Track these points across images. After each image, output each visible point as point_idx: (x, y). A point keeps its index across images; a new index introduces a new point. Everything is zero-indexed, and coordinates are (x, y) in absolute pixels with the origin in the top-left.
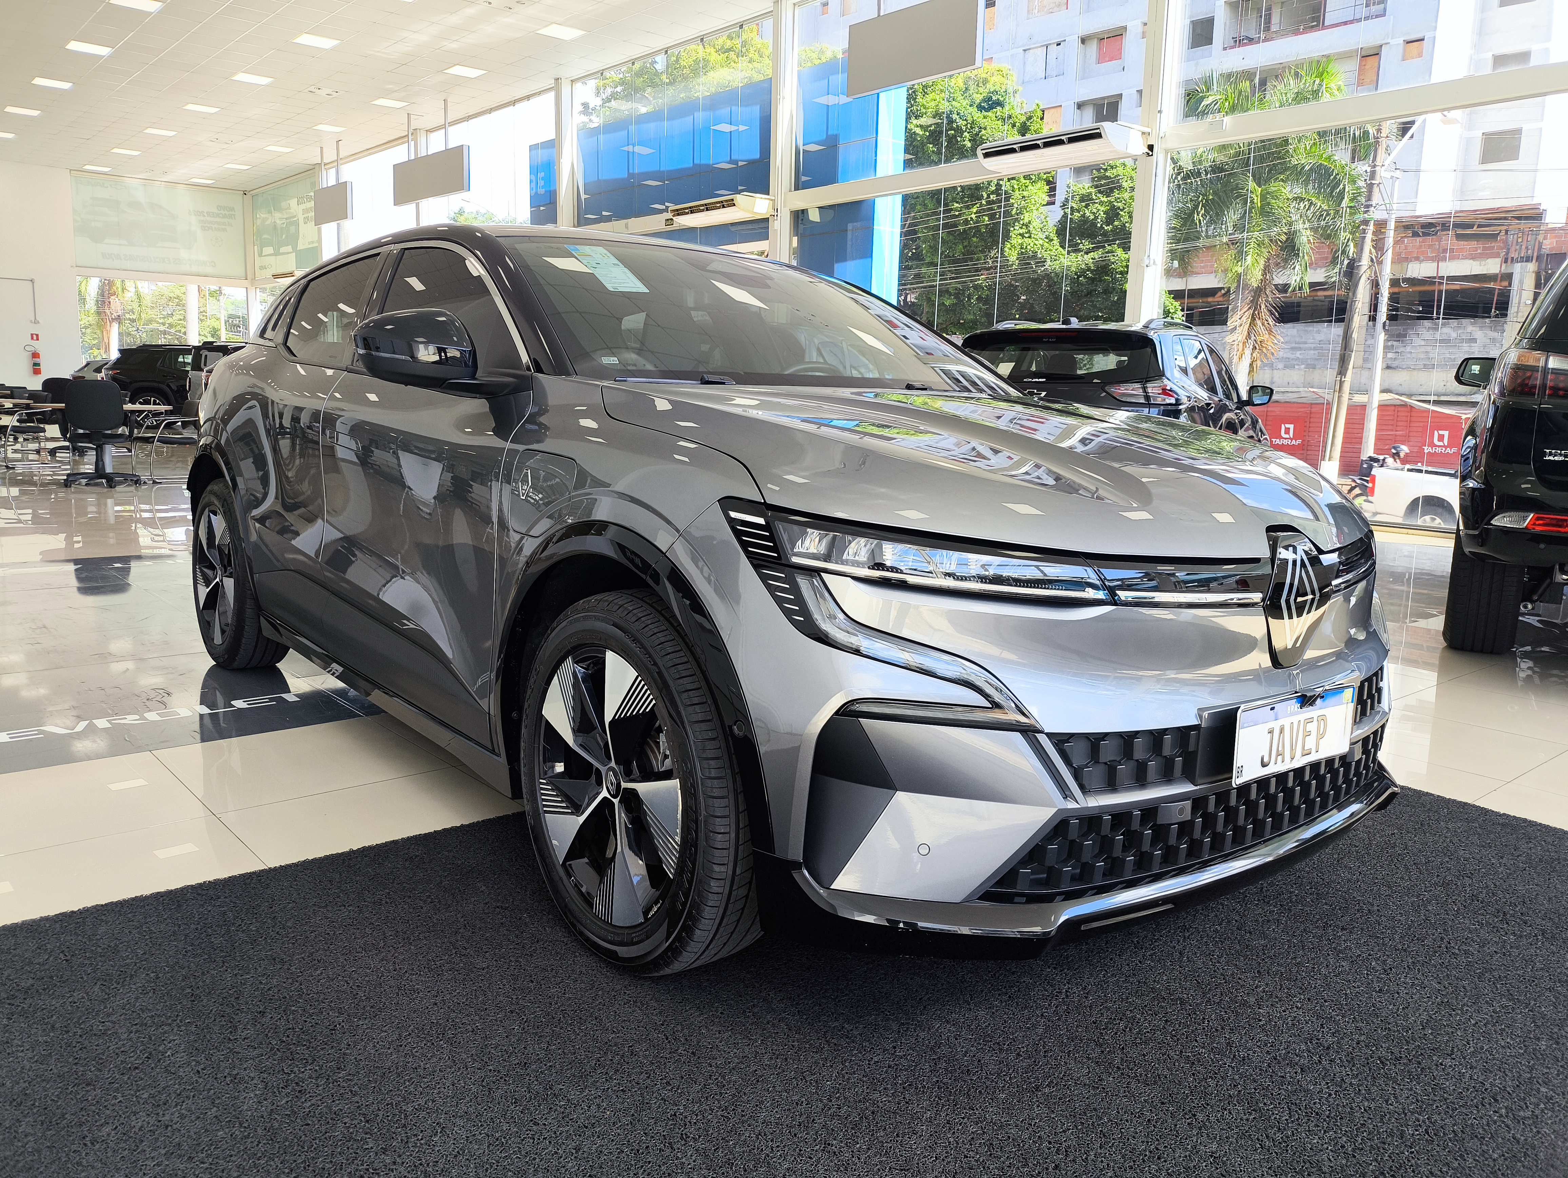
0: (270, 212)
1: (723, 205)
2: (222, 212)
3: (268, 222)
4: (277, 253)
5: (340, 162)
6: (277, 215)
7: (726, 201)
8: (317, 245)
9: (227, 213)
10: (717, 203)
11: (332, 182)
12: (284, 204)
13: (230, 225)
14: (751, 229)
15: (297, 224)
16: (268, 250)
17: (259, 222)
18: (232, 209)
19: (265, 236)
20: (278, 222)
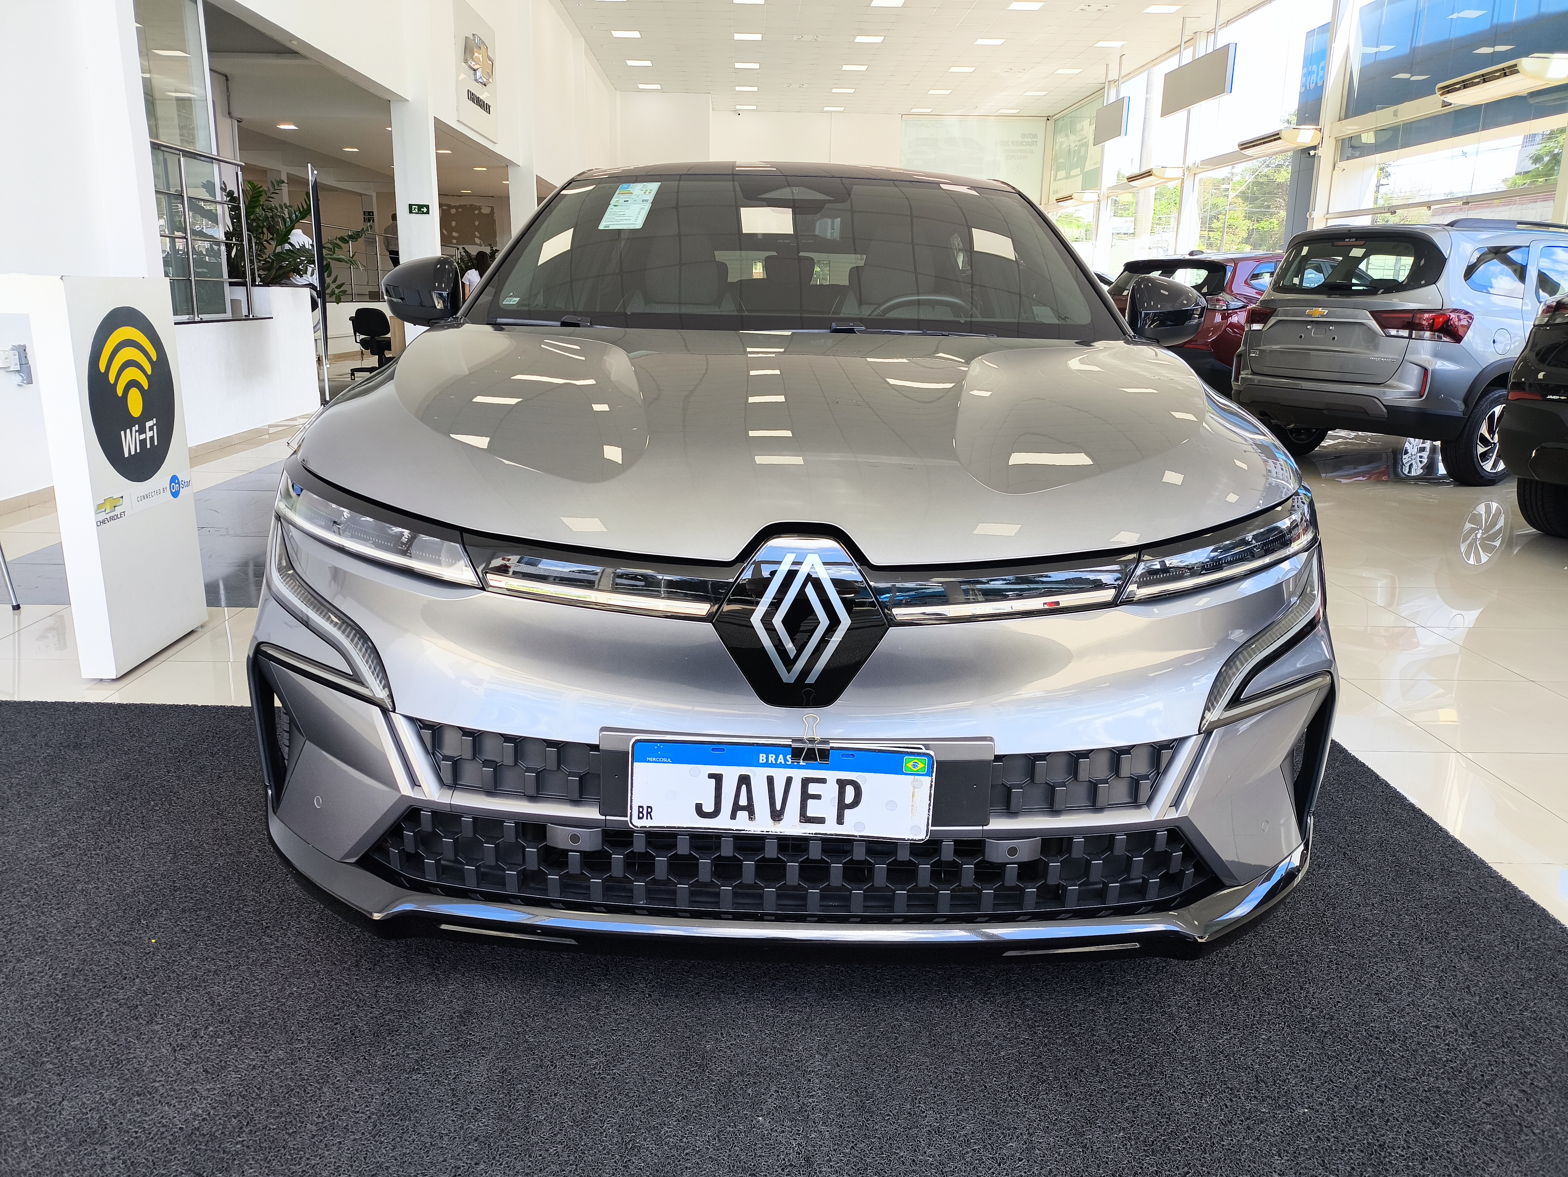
0: (1067, 136)
1: (1504, 73)
2: (1026, 140)
3: (1064, 146)
4: (1067, 177)
5: (1121, 81)
6: (1073, 138)
7: (1509, 67)
8: (1099, 165)
9: (1030, 140)
10: (1496, 71)
11: (1112, 99)
12: (1078, 127)
13: (1031, 152)
14: (1555, 100)
15: (1086, 145)
16: (1062, 174)
17: (1057, 147)
18: (1035, 136)
19: (1061, 160)
20: (1073, 145)
